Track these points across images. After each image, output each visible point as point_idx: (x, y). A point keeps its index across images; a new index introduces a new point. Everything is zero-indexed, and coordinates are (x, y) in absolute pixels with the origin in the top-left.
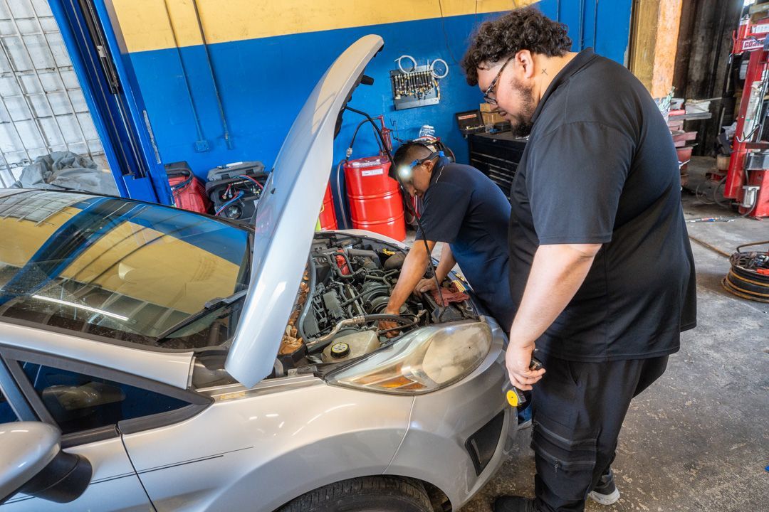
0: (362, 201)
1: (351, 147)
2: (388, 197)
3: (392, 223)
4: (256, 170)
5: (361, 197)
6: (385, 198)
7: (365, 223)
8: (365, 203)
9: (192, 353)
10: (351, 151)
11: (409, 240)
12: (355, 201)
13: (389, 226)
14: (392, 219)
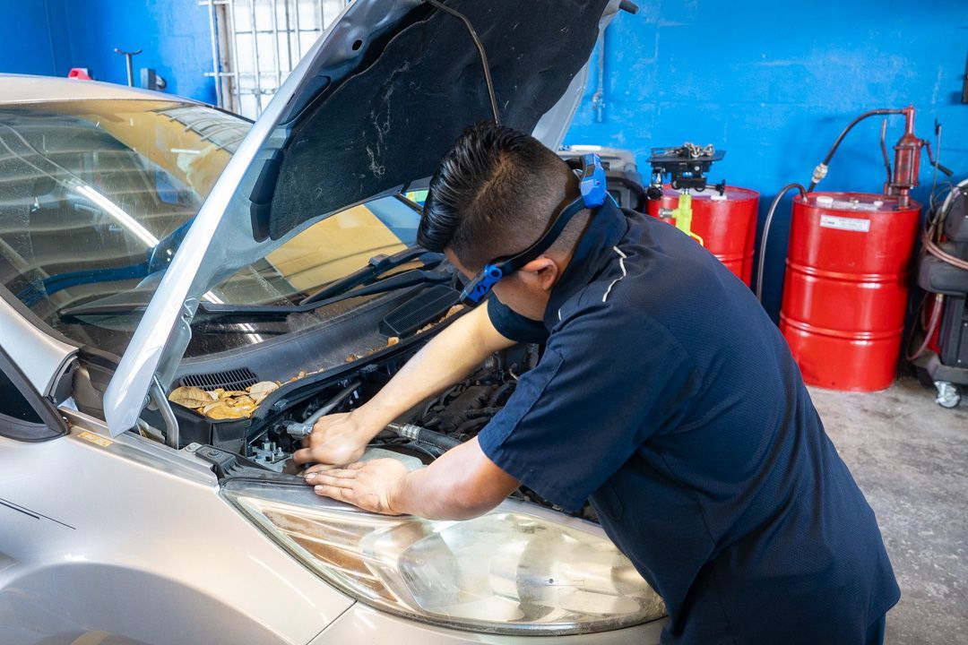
0: (810, 279)
1: (826, 163)
2: (872, 285)
3: (864, 343)
4: (614, 166)
5: (810, 270)
6: (865, 286)
7: (805, 326)
8: (815, 285)
9: (75, 349)
10: (823, 170)
11: (893, 395)
12: (795, 275)
13: (854, 347)
14: (866, 335)
